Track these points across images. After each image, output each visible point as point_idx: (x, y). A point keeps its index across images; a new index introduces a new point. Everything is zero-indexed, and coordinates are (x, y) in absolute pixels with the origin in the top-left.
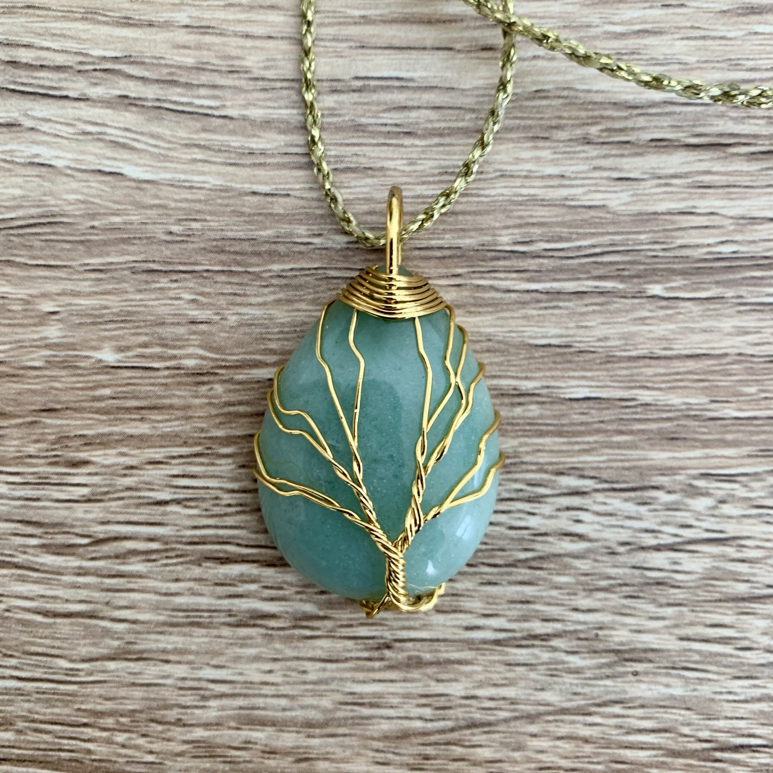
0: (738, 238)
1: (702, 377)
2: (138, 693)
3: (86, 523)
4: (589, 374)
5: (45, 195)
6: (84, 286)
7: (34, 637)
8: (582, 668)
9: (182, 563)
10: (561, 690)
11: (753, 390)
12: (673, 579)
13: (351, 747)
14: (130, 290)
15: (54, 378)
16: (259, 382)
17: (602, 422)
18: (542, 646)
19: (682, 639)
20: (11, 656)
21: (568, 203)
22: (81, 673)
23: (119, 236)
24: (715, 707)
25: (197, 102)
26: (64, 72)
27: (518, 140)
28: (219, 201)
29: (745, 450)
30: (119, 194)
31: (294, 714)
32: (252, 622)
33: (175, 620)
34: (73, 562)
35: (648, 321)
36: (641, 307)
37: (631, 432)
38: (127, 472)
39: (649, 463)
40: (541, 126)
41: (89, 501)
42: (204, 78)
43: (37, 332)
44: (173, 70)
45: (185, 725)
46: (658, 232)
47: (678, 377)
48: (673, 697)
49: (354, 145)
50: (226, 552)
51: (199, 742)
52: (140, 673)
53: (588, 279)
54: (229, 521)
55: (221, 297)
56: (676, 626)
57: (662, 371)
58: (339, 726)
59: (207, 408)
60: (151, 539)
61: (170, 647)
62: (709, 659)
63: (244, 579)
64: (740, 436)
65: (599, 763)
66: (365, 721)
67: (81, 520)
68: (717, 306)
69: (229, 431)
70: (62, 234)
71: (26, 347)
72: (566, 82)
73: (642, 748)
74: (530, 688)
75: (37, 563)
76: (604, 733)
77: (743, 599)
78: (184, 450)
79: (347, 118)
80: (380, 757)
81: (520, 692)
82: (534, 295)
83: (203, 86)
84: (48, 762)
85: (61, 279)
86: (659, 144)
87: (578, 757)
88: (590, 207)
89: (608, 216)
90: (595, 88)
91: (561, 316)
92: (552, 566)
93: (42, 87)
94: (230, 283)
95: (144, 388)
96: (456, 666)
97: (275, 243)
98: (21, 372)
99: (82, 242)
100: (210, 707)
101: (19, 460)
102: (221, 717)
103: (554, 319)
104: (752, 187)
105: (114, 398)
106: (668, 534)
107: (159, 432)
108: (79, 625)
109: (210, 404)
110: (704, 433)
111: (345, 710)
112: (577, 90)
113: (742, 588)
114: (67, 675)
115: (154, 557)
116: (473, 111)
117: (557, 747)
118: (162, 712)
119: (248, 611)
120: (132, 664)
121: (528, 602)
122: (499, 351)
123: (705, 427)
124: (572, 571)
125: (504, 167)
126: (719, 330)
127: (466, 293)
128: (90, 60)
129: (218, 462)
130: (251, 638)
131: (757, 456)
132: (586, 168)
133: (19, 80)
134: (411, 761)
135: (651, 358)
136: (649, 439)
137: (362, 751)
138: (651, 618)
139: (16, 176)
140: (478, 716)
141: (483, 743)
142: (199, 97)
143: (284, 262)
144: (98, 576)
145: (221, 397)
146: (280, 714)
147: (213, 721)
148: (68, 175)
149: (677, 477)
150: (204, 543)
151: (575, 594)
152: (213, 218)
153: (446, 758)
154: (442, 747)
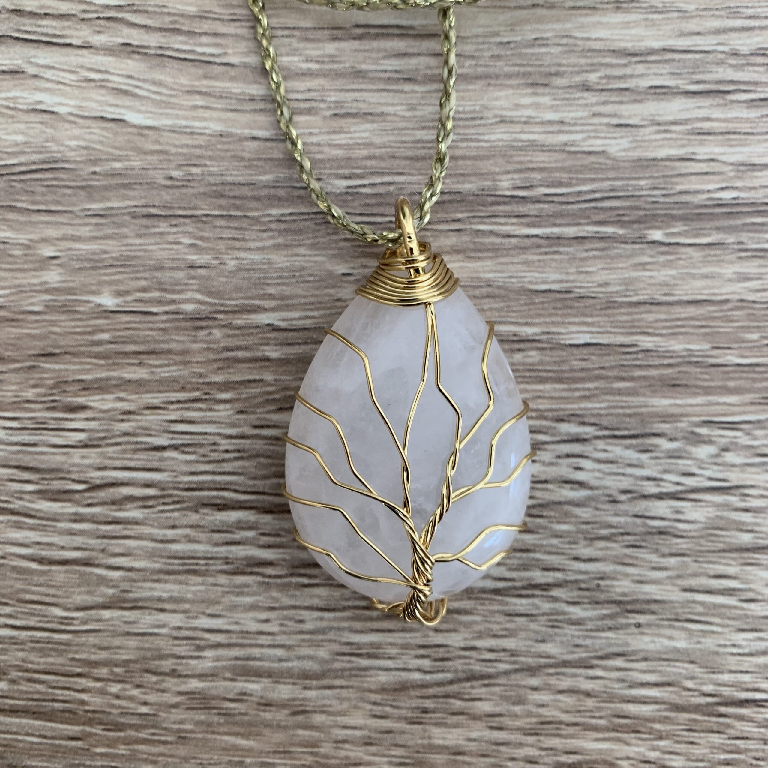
0: (739, 184)
1: (704, 323)
2: (133, 642)
3: (82, 468)
4: (590, 320)
5: (47, 141)
6: (85, 231)
7: (29, 584)
8: (584, 619)
9: (178, 510)
10: (562, 642)
11: (755, 336)
12: (676, 528)
13: (348, 699)
14: (129, 234)
15: (53, 323)
16: (257, 327)
17: (603, 368)
18: (542, 596)
19: (685, 590)
20: (6, 604)
21: (567, 149)
22: (75, 622)
23: (120, 181)
24: (719, 659)
25: (199, 50)
26: (68, 20)
27: (518, 86)
28: (220, 146)
29: (748, 397)
30: (121, 140)
31: (290, 664)
32: (250, 570)
33: (170, 568)
34: (70, 509)
35: (648, 267)
36: (642, 252)
37: (632, 379)
38: (125, 417)
39: (651, 409)
40: (540, 73)
41: (86, 446)
42: (206, 26)
43: (37, 277)
44: (176, 18)
45: (179, 676)
46: (657, 178)
47: (679, 323)
48: (677, 650)
49: (354, 91)
50: (223, 498)
51: (193, 693)
52: (134, 622)
53: (588, 224)
54: (227, 467)
55: (220, 242)
56: (679, 577)
57: (663, 316)
58: (336, 677)
59: (206, 353)
60: (148, 485)
61: (165, 595)
62: (712, 611)
63: (241, 526)
64: (741, 383)
65: (601, 718)
66: (363, 673)
67: (78, 465)
68: (718, 252)
69: (227, 376)
70: (62, 180)
71: (25, 292)
72: (565, 30)
73: (645, 703)
74: (530, 639)
75: (33, 509)
76: (606, 687)
77: (747, 550)
78: (182, 396)
79: (347, 65)
80: (377, 710)
81: (520, 644)
82: (534, 240)
83: (206, 34)
84: (40, 713)
85: (62, 224)
86: (658, 91)
87: (579, 711)
88: (590, 153)
89: (608, 162)
90: (594, 36)
91: (561, 261)
92: (552, 514)
93: (46, 35)
94: (229, 228)
95: (142, 333)
96: (456, 616)
97: (274, 187)
98: (21, 317)
99: (83, 188)
100: (205, 657)
101: (17, 405)
102: (216, 667)
103: (554, 264)
104: (753, 134)
105: (112, 343)
106: (670, 482)
107: (157, 377)
108: (75, 572)
109: (208, 349)
110: (706, 380)
111: (343, 661)
112: (576, 38)
113: (746, 538)
114: (62, 623)
115: (151, 503)
116: (473, 57)
117: (559, 701)
118: (157, 662)
119: (245, 558)
120: (126, 613)
121: (528, 551)
122: (499, 296)
123: (707, 373)
124: (573, 520)
125: (504, 113)
126: (720, 276)
127: (465, 238)
128: (93, 8)
129: (216, 407)
130: (248, 586)
131: (760, 404)
132: (586, 114)
133: (23, 28)
134: (410, 715)
135: (652, 304)
136: (650, 386)
137: (360, 704)
138: (654, 569)
139: (19, 122)
140: (478, 668)
141: (483, 696)
142: (201, 45)
143: (283, 206)
144: (94, 522)
145: (219, 342)
146: (276, 665)
147: (208, 672)
148: (70, 122)
149: (679, 425)
150: (201, 489)
151: (576, 543)
152: (214, 163)
153: (445, 711)
154: (441, 700)
